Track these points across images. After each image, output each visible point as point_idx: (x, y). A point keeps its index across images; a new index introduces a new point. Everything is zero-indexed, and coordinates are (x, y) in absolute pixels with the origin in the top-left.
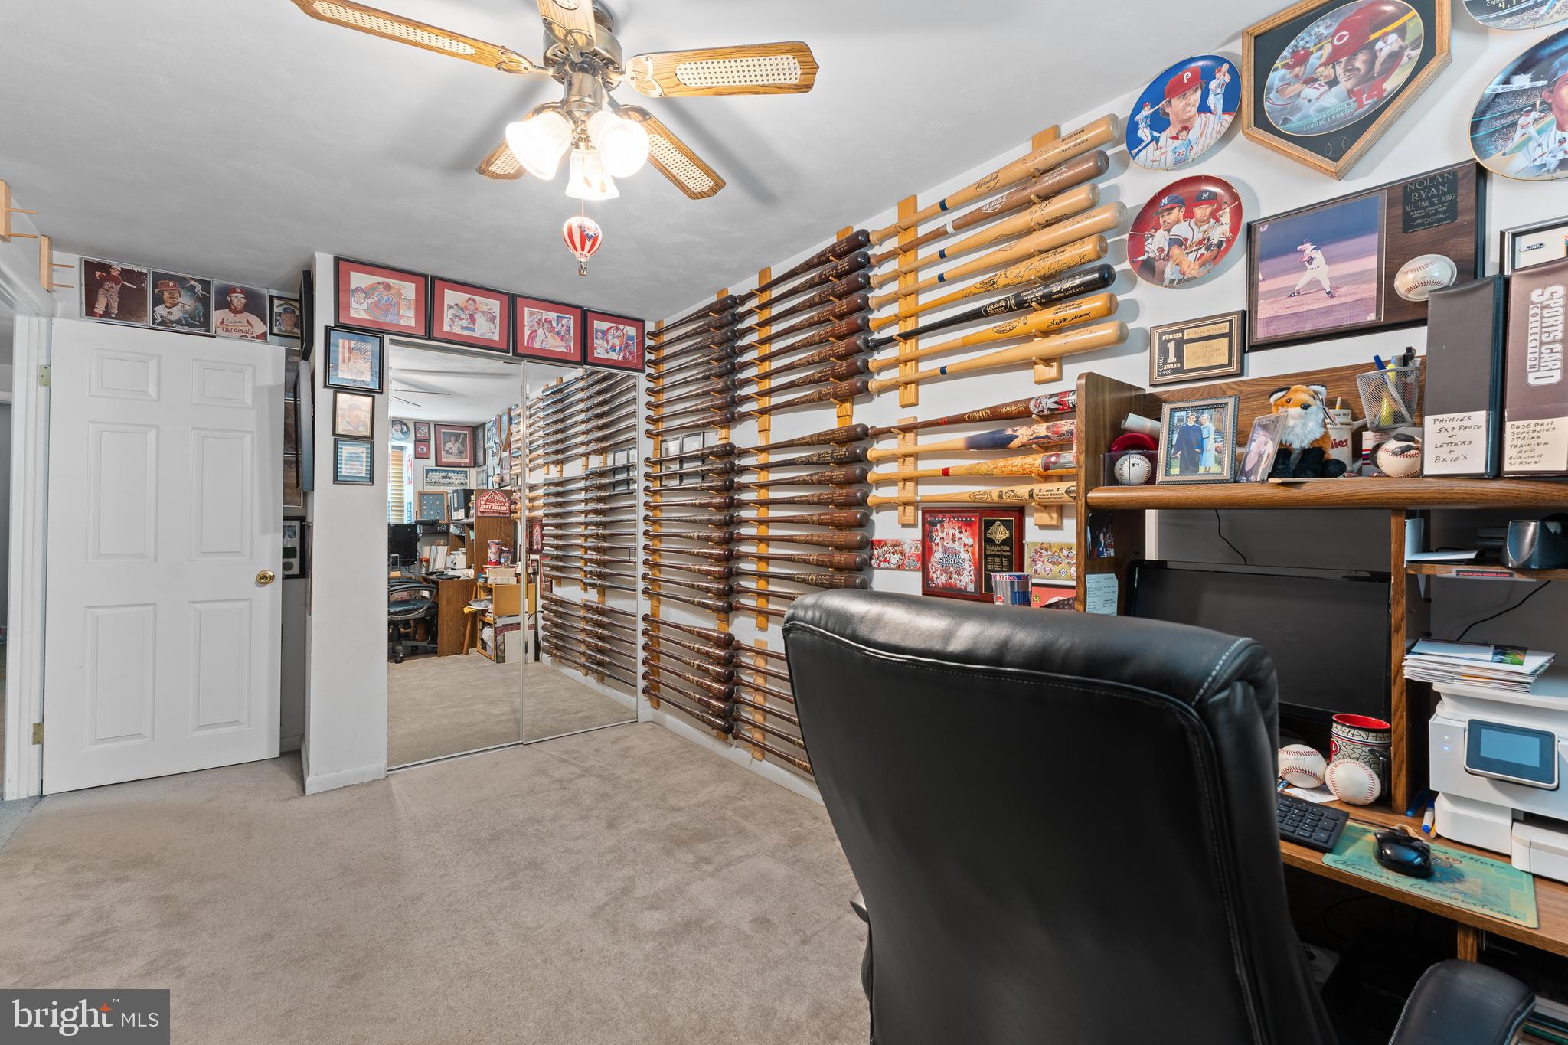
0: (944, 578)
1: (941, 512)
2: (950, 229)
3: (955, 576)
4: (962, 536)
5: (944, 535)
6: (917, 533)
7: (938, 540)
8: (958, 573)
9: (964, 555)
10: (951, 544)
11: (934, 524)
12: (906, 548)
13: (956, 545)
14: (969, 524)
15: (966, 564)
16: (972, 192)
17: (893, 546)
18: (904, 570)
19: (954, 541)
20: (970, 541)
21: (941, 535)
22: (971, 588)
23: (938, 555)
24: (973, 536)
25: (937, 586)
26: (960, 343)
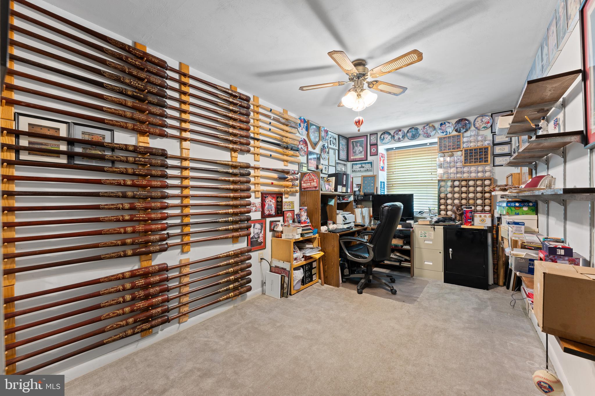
0: (268, 212)
1: (268, 194)
2: (272, 118)
3: (271, 211)
4: (272, 200)
5: (268, 200)
6: (259, 200)
7: (267, 202)
8: (272, 210)
9: (273, 206)
10: (270, 203)
11: (266, 197)
12: (257, 205)
13: (271, 203)
14: (274, 197)
15: (273, 208)
16: (278, 113)
17: (253, 204)
18: (257, 211)
19: (271, 202)
20: (274, 202)
21: (267, 200)
22: (274, 214)
23: (267, 206)
24: (275, 200)
25: (266, 215)
26: (275, 150)
